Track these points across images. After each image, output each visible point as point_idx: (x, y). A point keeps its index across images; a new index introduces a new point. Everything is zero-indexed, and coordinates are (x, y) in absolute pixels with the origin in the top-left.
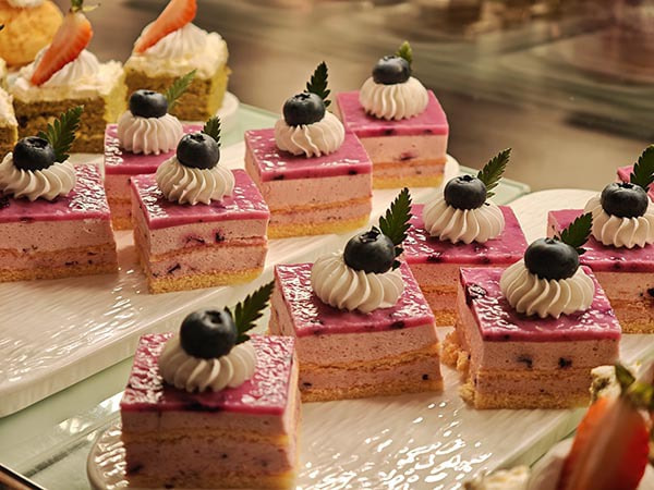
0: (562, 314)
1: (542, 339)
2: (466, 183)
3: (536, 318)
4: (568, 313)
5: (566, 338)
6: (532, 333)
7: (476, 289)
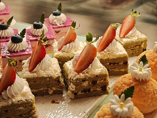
0: (20, 51)
1: (15, 56)
2: (3, 24)
3: (14, 52)
4: (21, 50)
5: (20, 56)
6: (12, 55)
7: (2, 47)
